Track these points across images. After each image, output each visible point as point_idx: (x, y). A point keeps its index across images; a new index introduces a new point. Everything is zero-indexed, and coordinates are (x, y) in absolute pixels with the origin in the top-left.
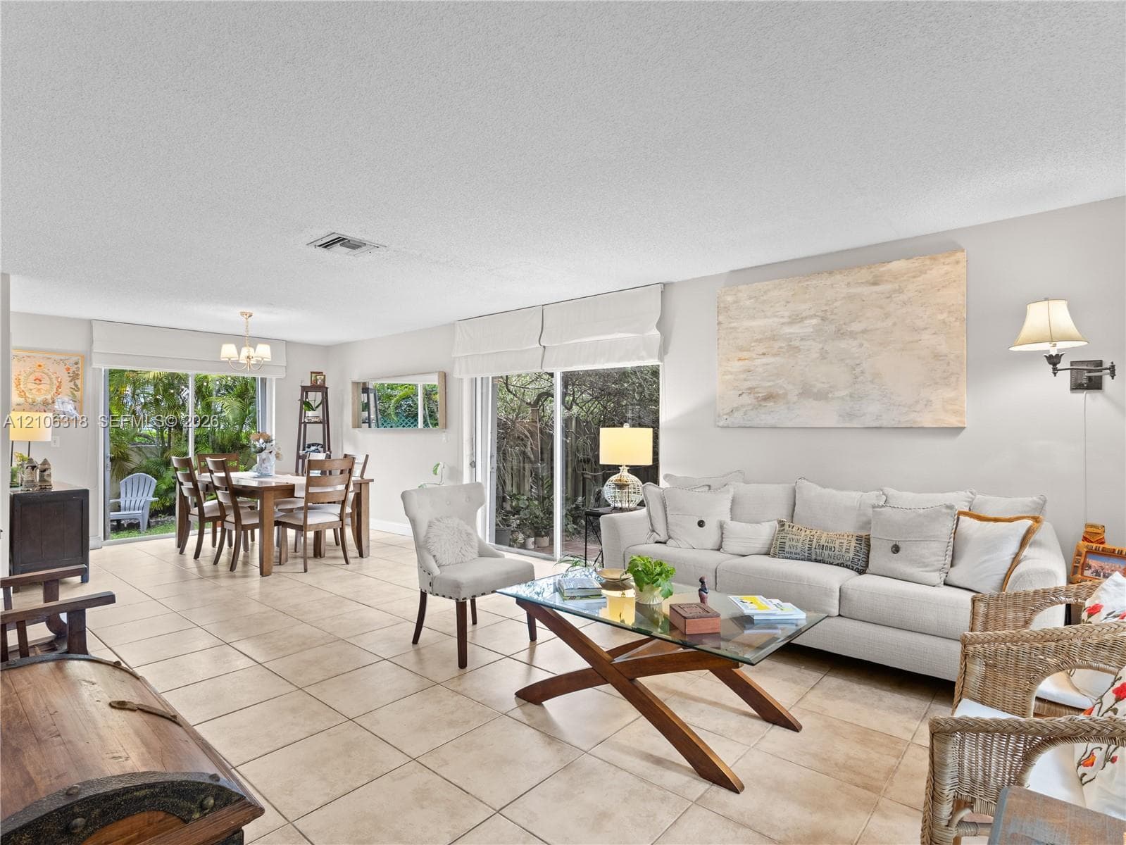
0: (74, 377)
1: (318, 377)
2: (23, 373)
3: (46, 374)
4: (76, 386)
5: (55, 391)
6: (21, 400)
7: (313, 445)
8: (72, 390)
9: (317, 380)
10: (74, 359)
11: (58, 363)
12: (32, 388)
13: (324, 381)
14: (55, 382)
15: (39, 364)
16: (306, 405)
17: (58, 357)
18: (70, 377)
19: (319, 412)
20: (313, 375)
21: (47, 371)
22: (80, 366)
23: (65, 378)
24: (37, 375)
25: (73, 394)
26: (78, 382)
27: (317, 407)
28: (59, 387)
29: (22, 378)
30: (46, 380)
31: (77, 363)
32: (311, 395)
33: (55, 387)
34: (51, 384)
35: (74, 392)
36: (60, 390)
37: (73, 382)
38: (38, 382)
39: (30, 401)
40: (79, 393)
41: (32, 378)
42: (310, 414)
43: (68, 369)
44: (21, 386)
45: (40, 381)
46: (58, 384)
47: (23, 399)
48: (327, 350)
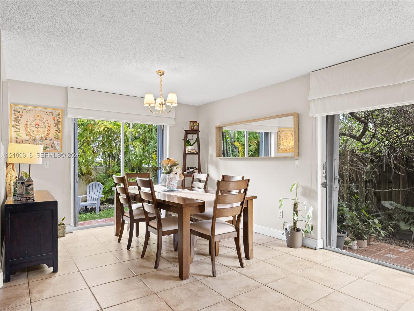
0: (58, 123)
1: (195, 124)
2: (29, 120)
3: (42, 121)
4: (59, 129)
5: (46, 132)
6: (28, 138)
7: (191, 168)
8: (56, 132)
9: (194, 126)
10: (58, 112)
11: (49, 115)
12: (34, 130)
13: (198, 126)
14: (47, 126)
15: (38, 115)
16: (187, 142)
17: (49, 111)
18: (55, 123)
19: (195, 147)
20: (191, 123)
21: (42, 120)
22: (60, 116)
23: (52, 124)
24: (37, 122)
25: (57, 134)
26: (60, 127)
27: (194, 143)
28: (49, 130)
29: (28, 123)
30: (42, 125)
31: (59, 115)
32: (190, 136)
33: (47, 130)
34: (45, 128)
35: (58, 133)
36: (50, 131)
37: (57, 127)
38: (37, 126)
39: (33, 138)
40: (60, 133)
41: (34, 123)
42: (189, 148)
43: (54, 118)
44: (28, 129)
45: (39, 126)
46: (48, 128)
47: (29, 137)
48: (198, 108)
